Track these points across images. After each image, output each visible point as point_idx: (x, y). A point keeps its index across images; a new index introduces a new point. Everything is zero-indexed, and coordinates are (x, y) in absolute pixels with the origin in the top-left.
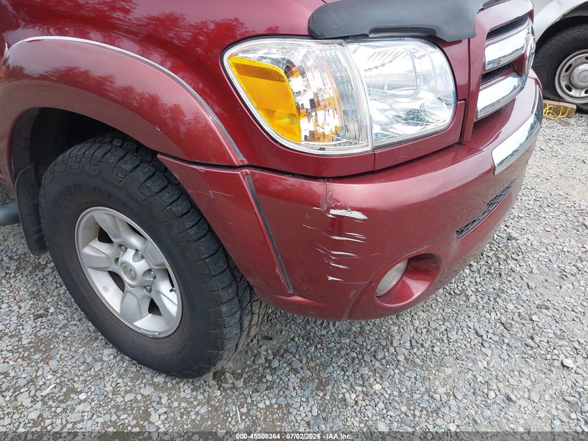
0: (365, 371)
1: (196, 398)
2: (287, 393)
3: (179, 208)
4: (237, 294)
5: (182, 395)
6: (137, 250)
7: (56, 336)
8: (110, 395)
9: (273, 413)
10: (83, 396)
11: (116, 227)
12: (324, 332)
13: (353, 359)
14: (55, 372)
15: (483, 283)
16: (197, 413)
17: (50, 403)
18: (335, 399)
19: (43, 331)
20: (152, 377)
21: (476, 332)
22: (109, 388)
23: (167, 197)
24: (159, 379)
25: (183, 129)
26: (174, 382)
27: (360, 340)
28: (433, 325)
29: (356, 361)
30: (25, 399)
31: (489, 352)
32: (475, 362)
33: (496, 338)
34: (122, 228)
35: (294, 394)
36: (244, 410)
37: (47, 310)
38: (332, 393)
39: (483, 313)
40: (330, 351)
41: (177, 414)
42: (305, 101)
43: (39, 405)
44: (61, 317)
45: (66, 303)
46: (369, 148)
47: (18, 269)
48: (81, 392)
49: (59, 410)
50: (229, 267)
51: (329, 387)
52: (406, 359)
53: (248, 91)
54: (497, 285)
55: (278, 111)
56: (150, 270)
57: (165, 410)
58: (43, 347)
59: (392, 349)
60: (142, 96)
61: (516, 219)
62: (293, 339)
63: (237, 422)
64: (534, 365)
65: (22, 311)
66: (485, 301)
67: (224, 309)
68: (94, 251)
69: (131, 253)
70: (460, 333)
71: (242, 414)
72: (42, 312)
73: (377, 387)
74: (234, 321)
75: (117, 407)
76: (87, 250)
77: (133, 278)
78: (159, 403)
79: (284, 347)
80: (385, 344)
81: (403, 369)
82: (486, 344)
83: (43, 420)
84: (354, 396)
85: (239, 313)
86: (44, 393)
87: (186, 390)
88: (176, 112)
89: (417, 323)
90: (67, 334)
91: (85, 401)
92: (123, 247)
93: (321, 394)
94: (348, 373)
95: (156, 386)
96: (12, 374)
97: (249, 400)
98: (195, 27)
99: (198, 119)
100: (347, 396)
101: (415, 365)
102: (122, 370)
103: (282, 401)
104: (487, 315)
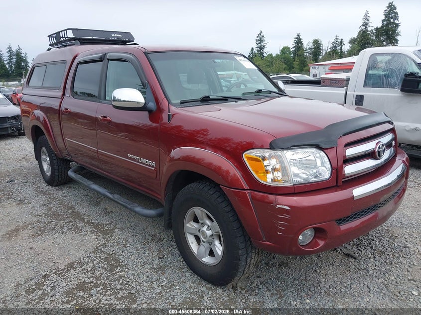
0: (304, 294)
1: (223, 294)
2: (264, 298)
3: (227, 209)
4: (246, 247)
5: (218, 292)
6: (208, 226)
7: (167, 266)
8: (188, 288)
9: (256, 304)
10: (177, 287)
11: (202, 215)
12: (287, 278)
13: (298, 289)
14: (166, 278)
15: (380, 266)
16: (223, 299)
17: (165, 288)
18: (286, 303)
19: (162, 264)
20: (206, 285)
21: (368, 287)
22: (188, 286)
23: (224, 205)
24: (209, 286)
25: (229, 178)
26: (215, 287)
27: (304, 282)
28: (344, 281)
29: (300, 290)
30: (155, 285)
31: (372, 295)
32: (362, 298)
33: (379, 290)
34: (205, 216)
35: (267, 298)
36: (244, 301)
37: (164, 256)
38: (285, 301)
39: (375, 279)
40: (288, 285)
41: (215, 298)
42: (269, 168)
43: (160, 288)
44: (169, 259)
45: (171, 254)
46: (292, 185)
47: (152, 240)
48: (177, 286)
49: (168, 291)
50: (243, 235)
51: (284, 298)
52: (325, 292)
53: (250, 165)
54: (388, 268)
55: (259, 172)
56: (212, 235)
57: (210, 296)
58: (162, 269)
59: (319, 288)
60: (216, 166)
61: (414, 238)
62: (271, 279)
63: (240, 305)
64: (396, 303)
65: (153, 256)
66: (378, 274)
67: (240, 252)
68: (190, 225)
69: (206, 227)
70: (358, 285)
71: (242, 302)
72: (162, 256)
73: (308, 301)
74: (243, 258)
75: (191, 293)
76: (188, 225)
77: (205, 238)
78: (208, 294)
79: (266, 281)
80: (316, 285)
81: (322, 296)
82: (371, 292)
83: (162, 293)
84: (295, 303)
85: (246, 255)
86: (162, 284)
87: (219, 291)
88: (228, 172)
89: (335, 279)
90: (172, 265)
91: (178, 289)
92: (203, 224)
93: (280, 300)
94: (294, 294)
95: (207, 288)
96: (150, 277)
97: (246, 298)
98: (237, 143)
99: (235, 175)
100: (292, 302)
101: (330, 295)
102: (194, 281)
103: (261, 300)
104: (377, 280)
